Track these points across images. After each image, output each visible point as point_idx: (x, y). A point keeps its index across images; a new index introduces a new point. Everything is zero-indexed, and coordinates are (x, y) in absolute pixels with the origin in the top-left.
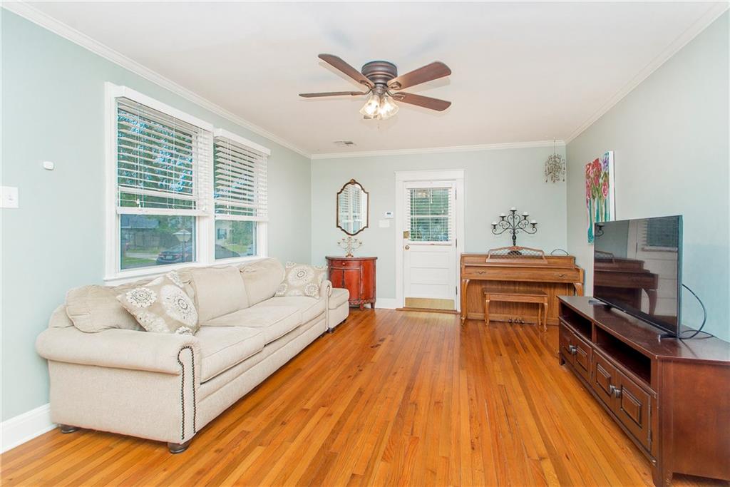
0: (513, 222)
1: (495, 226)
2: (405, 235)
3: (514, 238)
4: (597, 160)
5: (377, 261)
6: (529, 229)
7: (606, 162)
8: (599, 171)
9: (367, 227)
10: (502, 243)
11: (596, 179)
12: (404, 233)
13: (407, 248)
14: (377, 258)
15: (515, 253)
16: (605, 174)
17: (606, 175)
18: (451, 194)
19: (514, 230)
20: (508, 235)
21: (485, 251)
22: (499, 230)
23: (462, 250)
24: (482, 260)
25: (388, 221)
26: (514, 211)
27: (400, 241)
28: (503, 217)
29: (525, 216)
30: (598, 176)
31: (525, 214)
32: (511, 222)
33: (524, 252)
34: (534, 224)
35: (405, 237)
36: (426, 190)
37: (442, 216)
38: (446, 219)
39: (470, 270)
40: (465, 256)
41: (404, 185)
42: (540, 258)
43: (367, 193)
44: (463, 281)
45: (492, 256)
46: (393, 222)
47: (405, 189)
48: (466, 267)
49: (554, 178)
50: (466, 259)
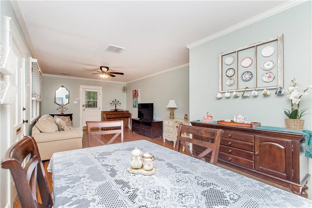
2: (83, 106)
3: (116, 107)
4: (136, 90)
5: (73, 115)
7: (138, 91)
8: (136, 92)
10: (113, 108)
11: (135, 94)
13: (84, 110)
14: (72, 114)
15: (116, 110)
17: (138, 94)
18: (98, 94)
19: (116, 104)
20: (114, 106)
21: (110, 111)
22: (112, 104)
23: (101, 110)
24: (109, 113)
25: (77, 101)
26: (116, 100)
27: (81, 108)
28: (113, 101)
31: (118, 100)
32: (115, 102)
33: (118, 110)
34: (120, 103)
35: (83, 107)
36: (91, 92)
37: (96, 100)
38: (97, 101)
39: (107, 116)
40: (104, 112)
41: (83, 90)
42: (122, 111)
43: (69, 91)
44: (105, 119)
45: (111, 112)
46: (79, 101)
47: (83, 91)
48: (106, 115)
49: (124, 92)
50: (105, 113)
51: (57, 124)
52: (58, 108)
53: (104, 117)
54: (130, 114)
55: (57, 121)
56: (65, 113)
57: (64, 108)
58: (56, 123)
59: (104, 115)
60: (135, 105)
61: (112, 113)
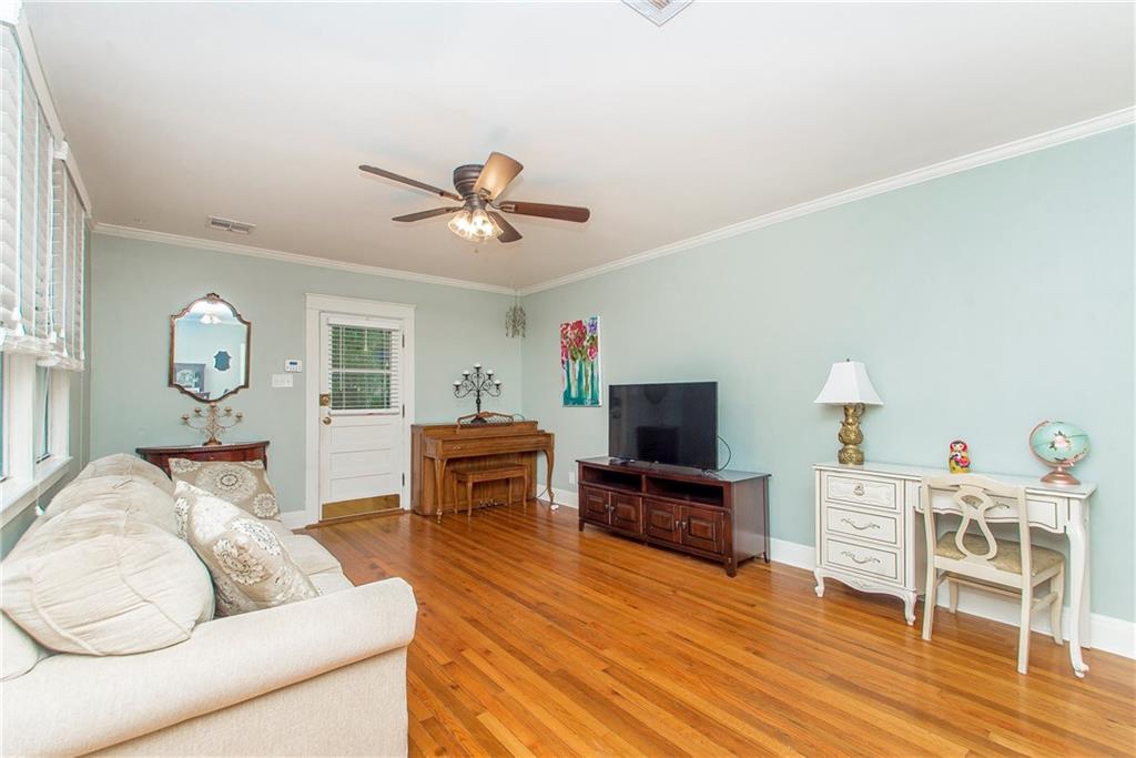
0: (477, 383)
1: (457, 386)
2: (323, 400)
3: (478, 402)
4: (580, 322)
6: (493, 390)
7: (594, 326)
8: (582, 333)
9: (246, 385)
10: (468, 410)
11: (579, 341)
12: (322, 396)
13: (328, 422)
14: (268, 443)
15: (479, 419)
16: (592, 338)
17: (594, 339)
18: (396, 339)
19: (478, 392)
20: (473, 398)
21: (454, 421)
22: (463, 391)
23: (411, 420)
24: (451, 431)
25: (290, 376)
26: (478, 368)
27: (314, 411)
28: (467, 376)
29: (490, 375)
30: (580, 339)
31: (490, 372)
32: (475, 381)
33: (488, 420)
34: (498, 385)
35: (322, 403)
36: (360, 330)
37: (385, 372)
38: (388, 376)
39: (448, 446)
40: (428, 428)
41: (322, 315)
42: (508, 424)
43: (248, 324)
44: (438, 462)
45: (463, 427)
46: (300, 378)
47: (324, 323)
48: (444, 442)
49: (515, 332)
50: (430, 432)
51: (204, 553)
52: (191, 413)
53: (431, 452)
54: (549, 436)
55: (198, 520)
56: (228, 439)
57: (222, 412)
58: (192, 543)
59: (428, 441)
60: (574, 394)
61: (465, 431)
